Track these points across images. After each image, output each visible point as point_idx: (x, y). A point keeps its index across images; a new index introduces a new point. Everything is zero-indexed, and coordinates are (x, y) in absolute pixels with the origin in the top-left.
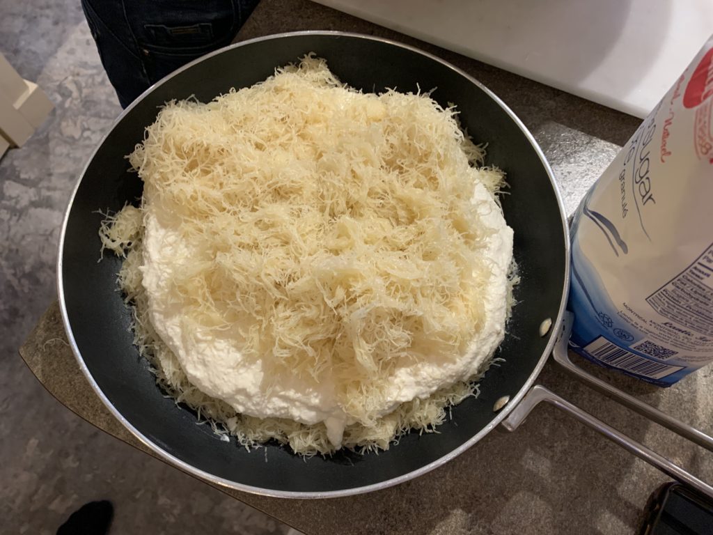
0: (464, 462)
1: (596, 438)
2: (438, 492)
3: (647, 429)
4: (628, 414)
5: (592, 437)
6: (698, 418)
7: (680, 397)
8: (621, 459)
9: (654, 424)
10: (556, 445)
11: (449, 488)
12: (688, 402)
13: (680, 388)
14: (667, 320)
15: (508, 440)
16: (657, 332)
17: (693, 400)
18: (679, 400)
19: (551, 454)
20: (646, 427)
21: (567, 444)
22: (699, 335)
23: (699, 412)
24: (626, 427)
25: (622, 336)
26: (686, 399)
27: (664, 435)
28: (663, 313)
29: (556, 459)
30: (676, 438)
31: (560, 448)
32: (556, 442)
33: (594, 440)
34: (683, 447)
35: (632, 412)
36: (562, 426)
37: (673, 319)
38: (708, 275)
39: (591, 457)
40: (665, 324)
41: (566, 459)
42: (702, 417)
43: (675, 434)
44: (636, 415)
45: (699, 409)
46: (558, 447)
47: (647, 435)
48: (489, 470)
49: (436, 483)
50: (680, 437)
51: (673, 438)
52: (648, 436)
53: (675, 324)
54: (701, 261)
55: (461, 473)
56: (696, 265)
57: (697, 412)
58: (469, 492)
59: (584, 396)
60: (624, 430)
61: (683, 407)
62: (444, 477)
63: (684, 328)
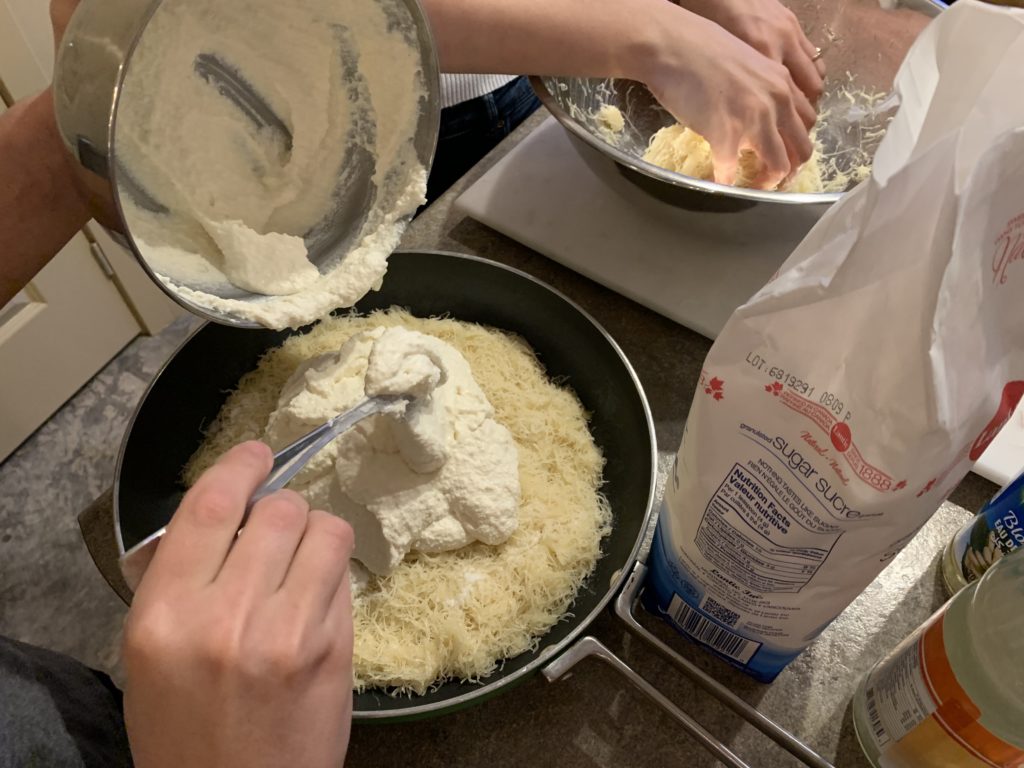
0: (515, 725)
1: (675, 730)
2: (477, 754)
3: (740, 730)
4: (721, 709)
5: (670, 728)
6: (804, 730)
7: (788, 702)
8: (700, 759)
9: (748, 726)
10: (626, 727)
11: (490, 751)
12: (796, 709)
13: (790, 691)
14: (714, 568)
15: (571, 711)
16: (712, 583)
17: (802, 708)
18: (785, 704)
19: (618, 737)
20: (738, 728)
21: (639, 728)
22: (743, 588)
23: (806, 724)
24: (715, 724)
25: (690, 592)
26: (794, 705)
27: (759, 742)
28: (708, 557)
29: (623, 743)
30: (773, 748)
31: (630, 732)
32: (628, 724)
33: (673, 731)
34: (778, 761)
35: (726, 708)
36: (638, 707)
37: (716, 563)
38: (727, 511)
39: (663, 750)
40: (714, 571)
41: (635, 747)
42: (810, 731)
43: (773, 743)
44: (730, 712)
45: (808, 720)
46: (629, 731)
47: (738, 737)
48: (542, 740)
49: (478, 743)
50: (777, 748)
51: (768, 747)
52: (738, 739)
53: (721, 573)
54: (719, 493)
55: (508, 737)
56: (716, 498)
57: (804, 723)
58: (513, 760)
59: (673, 679)
60: (712, 727)
61: (789, 713)
62: (488, 737)
63: (730, 579)
